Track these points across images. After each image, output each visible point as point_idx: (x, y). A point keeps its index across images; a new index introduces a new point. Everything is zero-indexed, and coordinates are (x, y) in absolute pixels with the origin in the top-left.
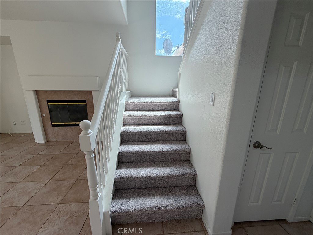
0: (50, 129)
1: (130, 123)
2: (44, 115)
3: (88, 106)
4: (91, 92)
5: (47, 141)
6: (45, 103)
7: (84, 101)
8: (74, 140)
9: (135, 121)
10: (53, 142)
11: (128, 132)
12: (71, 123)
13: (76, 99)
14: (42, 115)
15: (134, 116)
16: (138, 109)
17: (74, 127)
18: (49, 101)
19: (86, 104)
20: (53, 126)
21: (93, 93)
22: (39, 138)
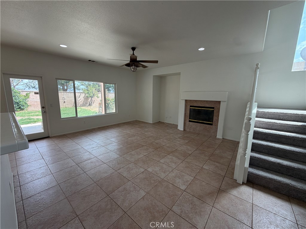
0: (188, 123)
1: (259, 126)
2: (186, 114)
3: (215, 111)
4: (219, 102)
5: (184, 130)
6: (189, 107)
7: (213, 108)
8: (200, 133)
9: (264, 126)
10: (187, 131)
11: (258, 132)
12: (201, 121)
13: (208, 106)
14: (185, 114)
15: (264, 122)
16: (267, 117)
17: (202, 124)
18: (191, 106)
19: (214, 110)
20: (190, 121)
21: (221, 103)
22: (181, 127)
